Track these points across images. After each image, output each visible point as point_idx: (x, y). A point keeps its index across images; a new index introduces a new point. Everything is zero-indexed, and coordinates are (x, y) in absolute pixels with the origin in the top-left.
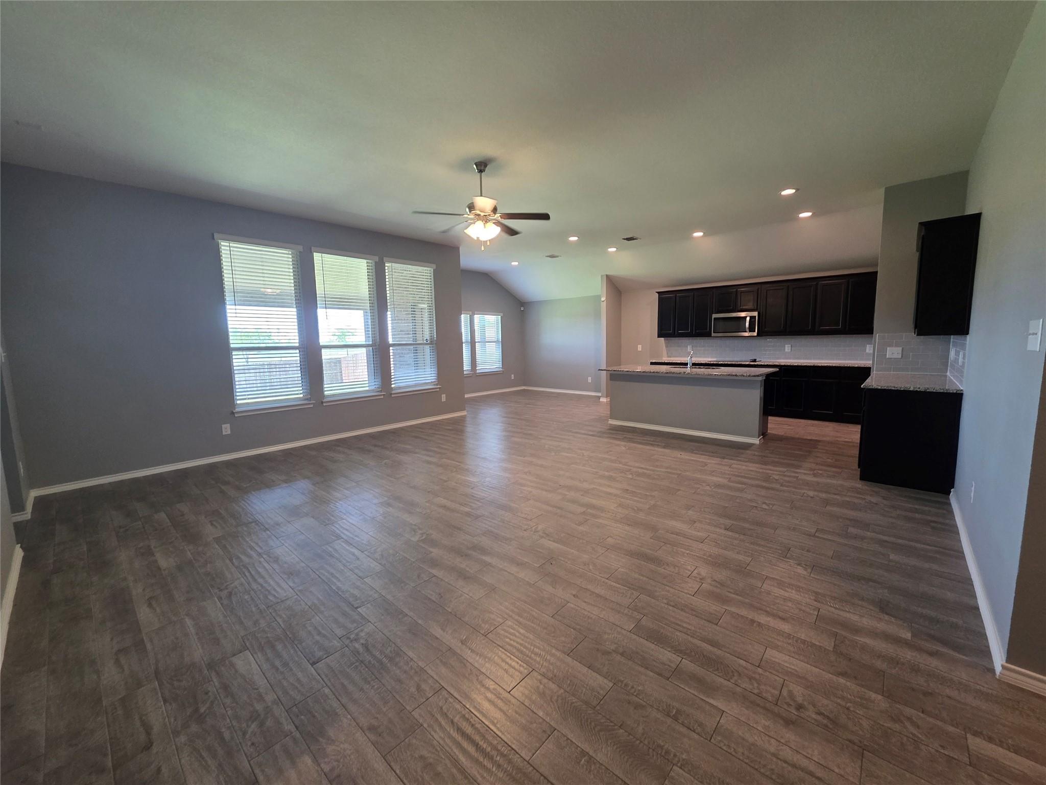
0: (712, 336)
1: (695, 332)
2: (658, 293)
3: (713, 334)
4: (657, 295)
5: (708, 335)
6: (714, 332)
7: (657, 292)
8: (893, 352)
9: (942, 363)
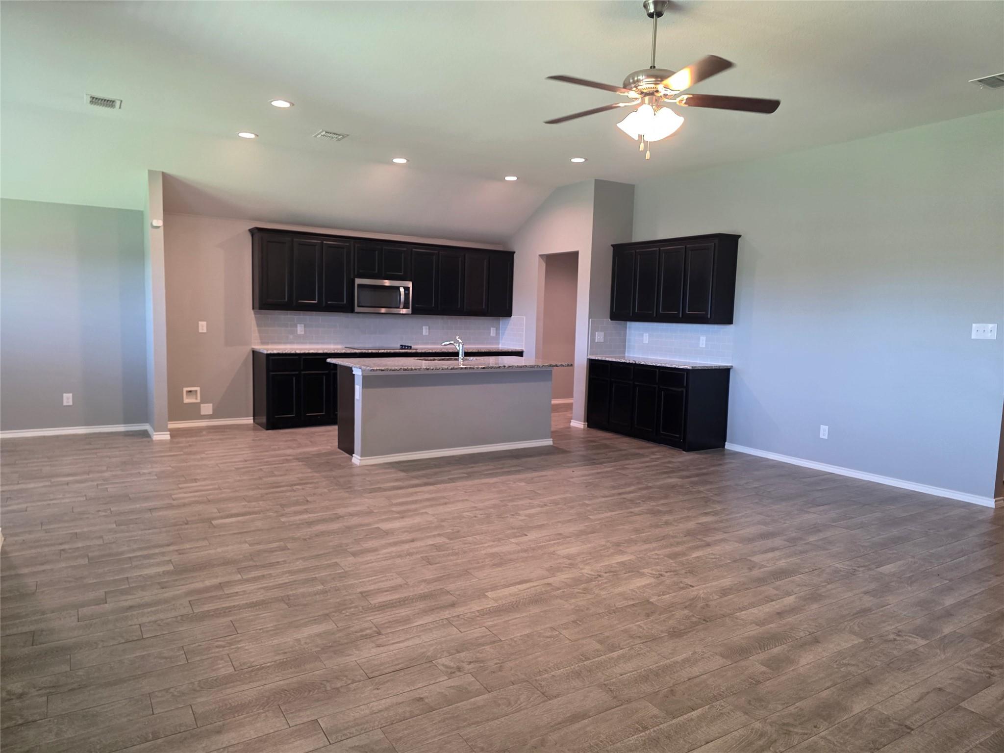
0: (356, 311)
1: (326, 303)
2: (253, 230)
3: (357, 309)
5: (348, 308)
6: (359, 306)
7: (249, 230)
8: (599, 337)
9: (623, 346)
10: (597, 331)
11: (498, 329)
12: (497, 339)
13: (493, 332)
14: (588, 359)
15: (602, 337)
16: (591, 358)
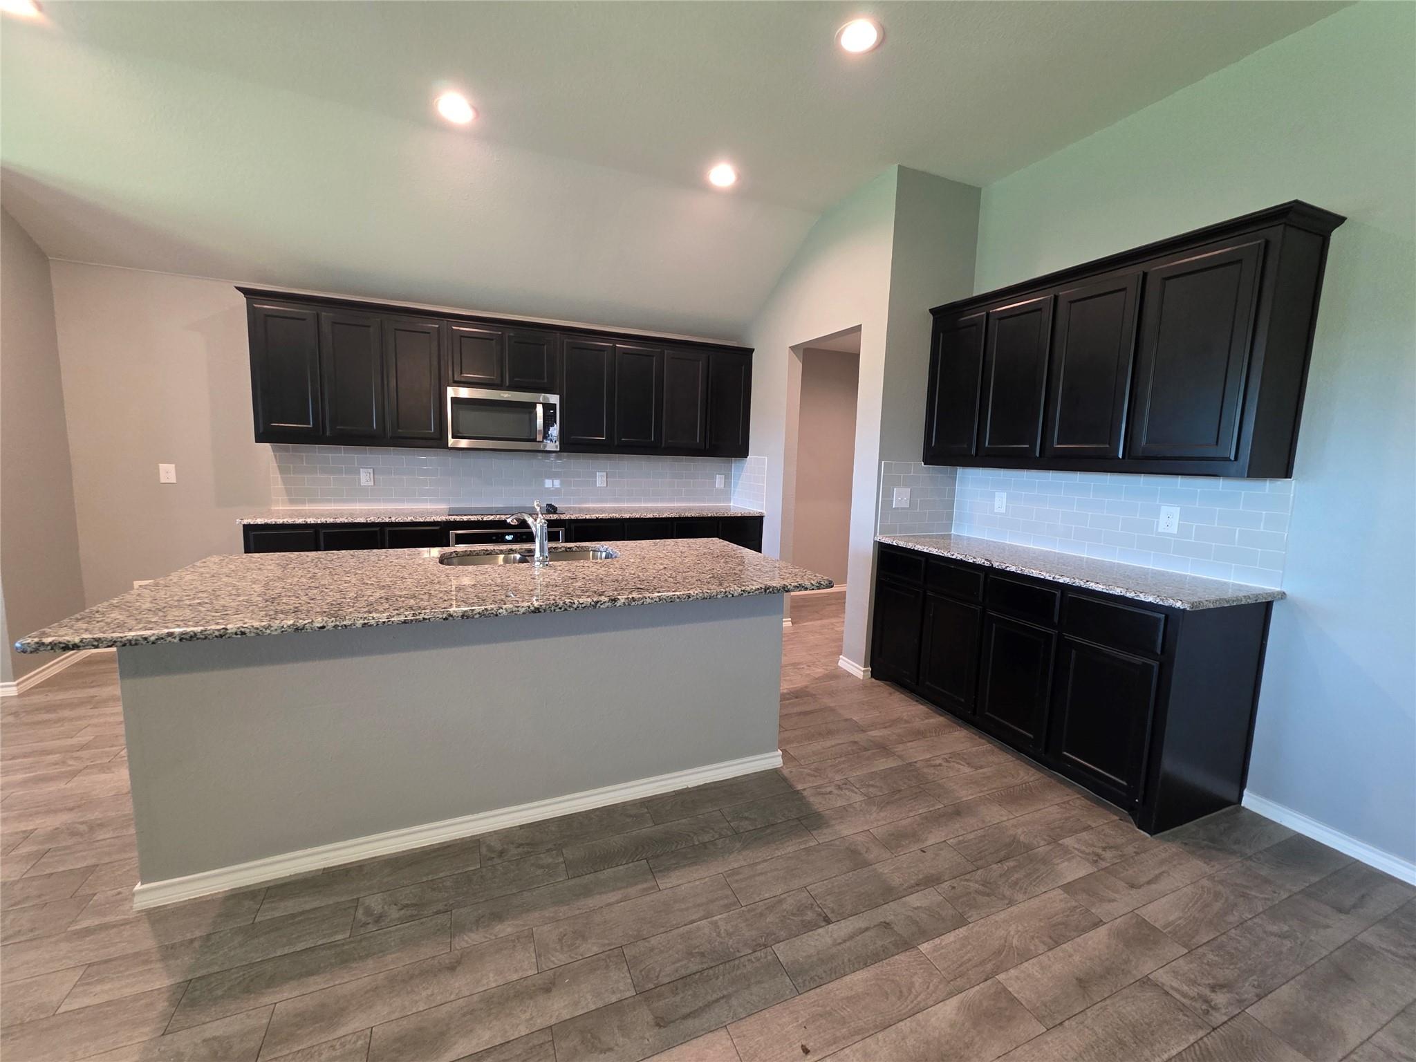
0: (451, 445)
2: (246, 292)
3: (451, 442)
4: (242, 299)
6: (455, 435)
7: (239, 289)
8: (901, 497)
9: (947, 514)
10: (898, 485)
11: (728, 478)
12: (726, 494)
13: (719, 481)
14: (875, 542)
15: (906, 498)
16: (882, 541)
